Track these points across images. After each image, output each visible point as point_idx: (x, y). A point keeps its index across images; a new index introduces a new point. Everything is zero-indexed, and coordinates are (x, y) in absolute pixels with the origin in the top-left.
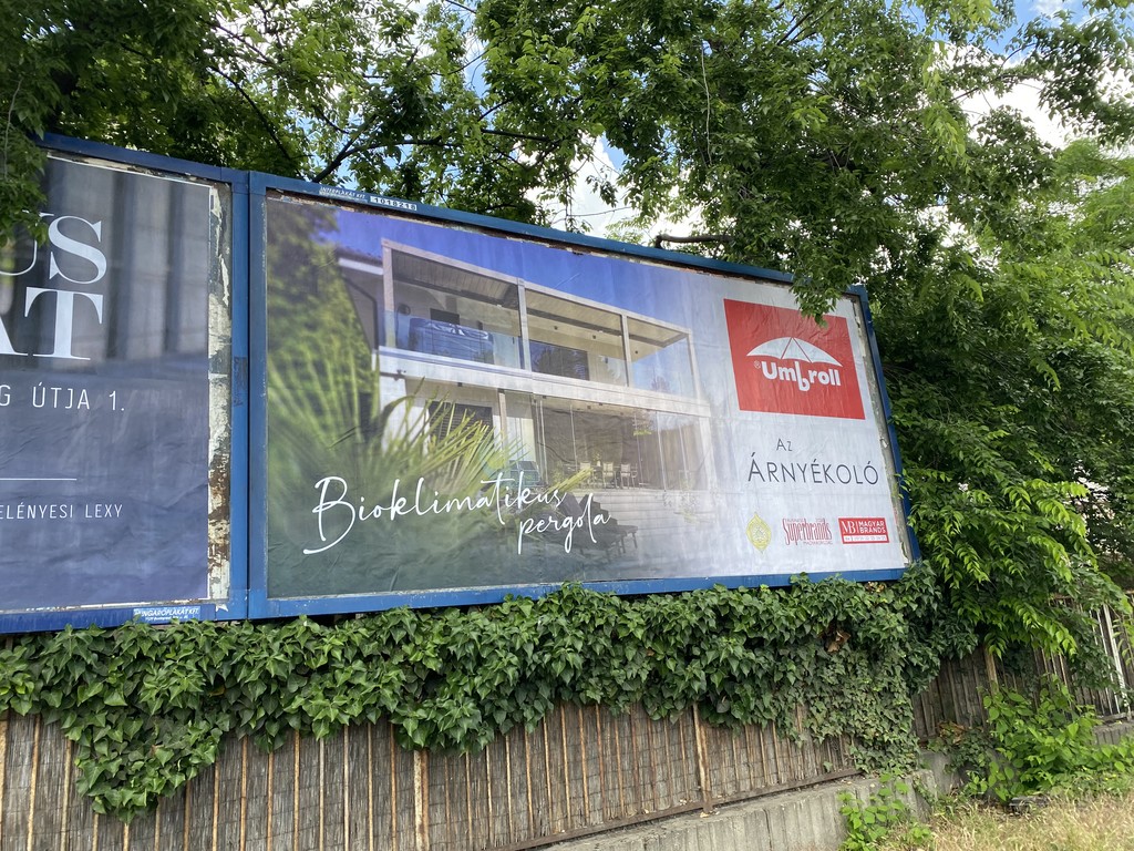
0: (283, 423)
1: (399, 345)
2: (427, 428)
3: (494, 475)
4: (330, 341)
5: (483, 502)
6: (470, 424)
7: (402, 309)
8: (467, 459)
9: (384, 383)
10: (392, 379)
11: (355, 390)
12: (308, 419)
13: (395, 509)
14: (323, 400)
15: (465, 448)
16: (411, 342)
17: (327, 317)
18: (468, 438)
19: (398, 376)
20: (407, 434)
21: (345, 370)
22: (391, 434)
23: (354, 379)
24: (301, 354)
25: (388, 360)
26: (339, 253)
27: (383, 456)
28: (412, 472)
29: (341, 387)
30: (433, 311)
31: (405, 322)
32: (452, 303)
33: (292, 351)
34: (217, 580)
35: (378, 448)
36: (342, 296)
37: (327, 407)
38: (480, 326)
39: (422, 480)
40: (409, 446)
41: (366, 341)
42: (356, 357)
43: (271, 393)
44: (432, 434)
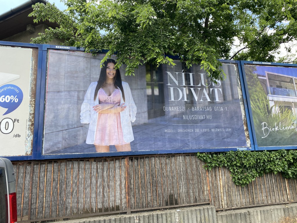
0: (254, 112)
1: (272, 94)
2: (279, 111)
3: (294, 121)
4: (259, 94)
5: (293, 127)
6: (288, 110)
7: (271, 86)
8: (288, 118)
9: (270, 102)
10: (271, 101)
11: (265, 104)
12: (258, 110)
13: (276, 129)
14: (260, 106)
15: (287, 115)
16: (274, 93)
17: (258, 89)
18: (288, 113)
19: (272, 101)
20: (276, 113)
21: (263, 100)
22: (273, 113)
23: (265, 102)
24: (255, 97)
25: (270, 97)
26: (258, 75)
27: (272, 118)
28: (278, 121)
29: (263, 104)
30: (277, 86)
31: (272, 88)
32: (280, 83)
33: (253, 97)
34: (248, 143)
35: (271, 116)
36: (260, 84)
37: (261, 108)
38: (286, 88)
39: (280, 123)
40: (277, 115)
41: (265, 93)
42: (264, 97)
43: (251, 106)
44: (281, 113)
